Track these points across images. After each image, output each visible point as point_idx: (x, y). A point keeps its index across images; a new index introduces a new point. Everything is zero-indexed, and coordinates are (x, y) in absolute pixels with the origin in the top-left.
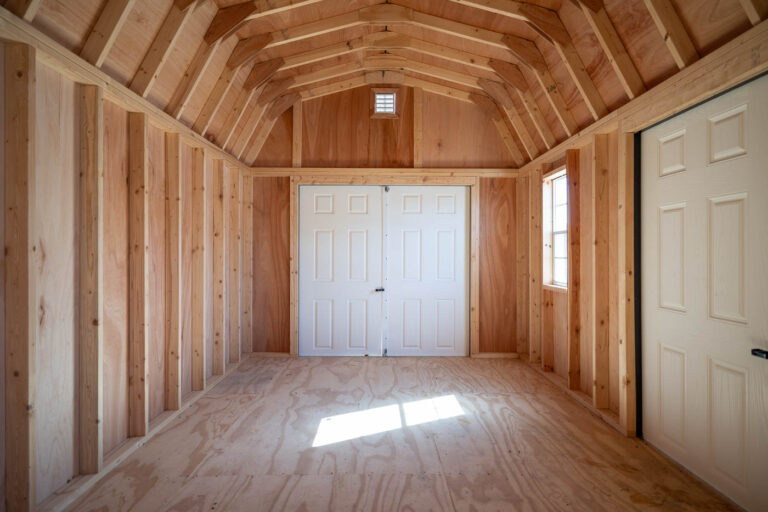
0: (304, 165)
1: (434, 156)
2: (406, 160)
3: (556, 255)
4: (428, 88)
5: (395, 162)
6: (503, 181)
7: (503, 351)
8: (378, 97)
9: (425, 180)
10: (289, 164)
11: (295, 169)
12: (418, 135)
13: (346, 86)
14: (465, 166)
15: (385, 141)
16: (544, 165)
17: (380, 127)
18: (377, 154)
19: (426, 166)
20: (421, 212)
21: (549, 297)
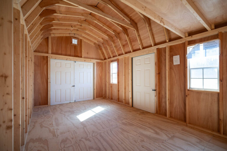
0: (52, 53)
1: (86, 56)
2: (80, 56)
3: (113, 77)
4: (85, 40)
5: (77, 56)
6: (100, 62)
7: (100, 97)
8: (73, 39)
9: (85, 61)
10: (48, 53)
11: (49, 54)
12: (83, 51)
13: (65, 35)
14: (93, 59)
15: (75, 50)
16: (111, 60)
17: (73, 47)
18: (73, 54)
19: (85, 58)
20: (83, 68)
21: (111, 86)
